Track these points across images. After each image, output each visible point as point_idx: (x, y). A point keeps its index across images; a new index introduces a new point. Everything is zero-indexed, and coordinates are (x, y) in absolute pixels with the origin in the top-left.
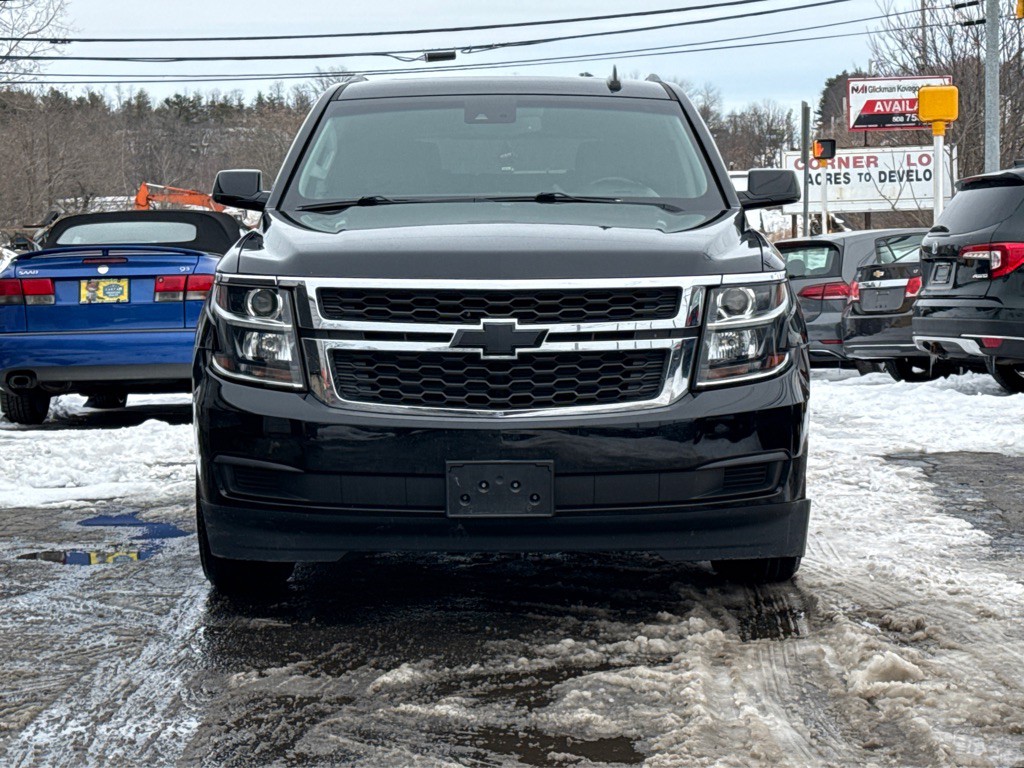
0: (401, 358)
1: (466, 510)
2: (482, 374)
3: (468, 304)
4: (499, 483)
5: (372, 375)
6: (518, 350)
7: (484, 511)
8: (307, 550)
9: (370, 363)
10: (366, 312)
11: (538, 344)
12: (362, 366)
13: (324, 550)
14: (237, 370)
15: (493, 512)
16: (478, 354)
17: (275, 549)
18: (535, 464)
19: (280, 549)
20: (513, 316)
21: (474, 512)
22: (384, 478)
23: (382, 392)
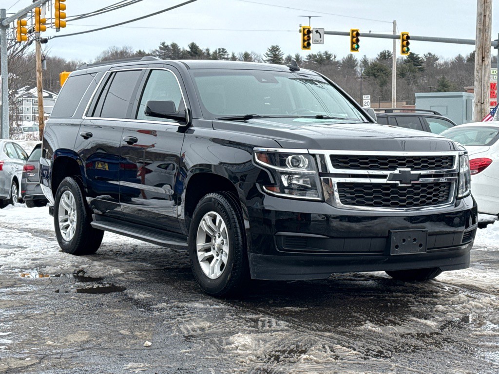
0: (365, 186)
1: (397, 252)
2: (397, 193)
3: (391, 162)
4: (409, 239)
5: (352, 193)
6: (412, 182)
7: (403, 252)
8: (314, 274)
9: (351, 188)
10: (350, 165)
11: (418, 180)
12: (347, 190)
13: (323, 273)
14: (284, 192)
15: (406, 252)
16: (397, 184)
17: (300, 274)
18: (422, 231)
19: (303, 274)
20: (408, 167)
21: (400, 252)
22: (363, 239)
23: (357, 201)
